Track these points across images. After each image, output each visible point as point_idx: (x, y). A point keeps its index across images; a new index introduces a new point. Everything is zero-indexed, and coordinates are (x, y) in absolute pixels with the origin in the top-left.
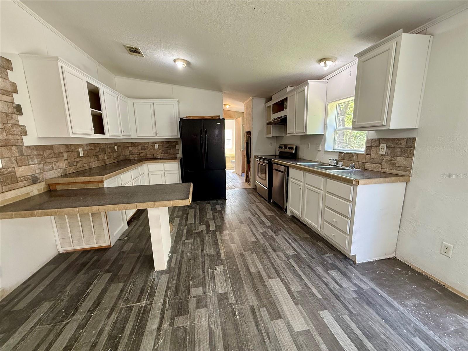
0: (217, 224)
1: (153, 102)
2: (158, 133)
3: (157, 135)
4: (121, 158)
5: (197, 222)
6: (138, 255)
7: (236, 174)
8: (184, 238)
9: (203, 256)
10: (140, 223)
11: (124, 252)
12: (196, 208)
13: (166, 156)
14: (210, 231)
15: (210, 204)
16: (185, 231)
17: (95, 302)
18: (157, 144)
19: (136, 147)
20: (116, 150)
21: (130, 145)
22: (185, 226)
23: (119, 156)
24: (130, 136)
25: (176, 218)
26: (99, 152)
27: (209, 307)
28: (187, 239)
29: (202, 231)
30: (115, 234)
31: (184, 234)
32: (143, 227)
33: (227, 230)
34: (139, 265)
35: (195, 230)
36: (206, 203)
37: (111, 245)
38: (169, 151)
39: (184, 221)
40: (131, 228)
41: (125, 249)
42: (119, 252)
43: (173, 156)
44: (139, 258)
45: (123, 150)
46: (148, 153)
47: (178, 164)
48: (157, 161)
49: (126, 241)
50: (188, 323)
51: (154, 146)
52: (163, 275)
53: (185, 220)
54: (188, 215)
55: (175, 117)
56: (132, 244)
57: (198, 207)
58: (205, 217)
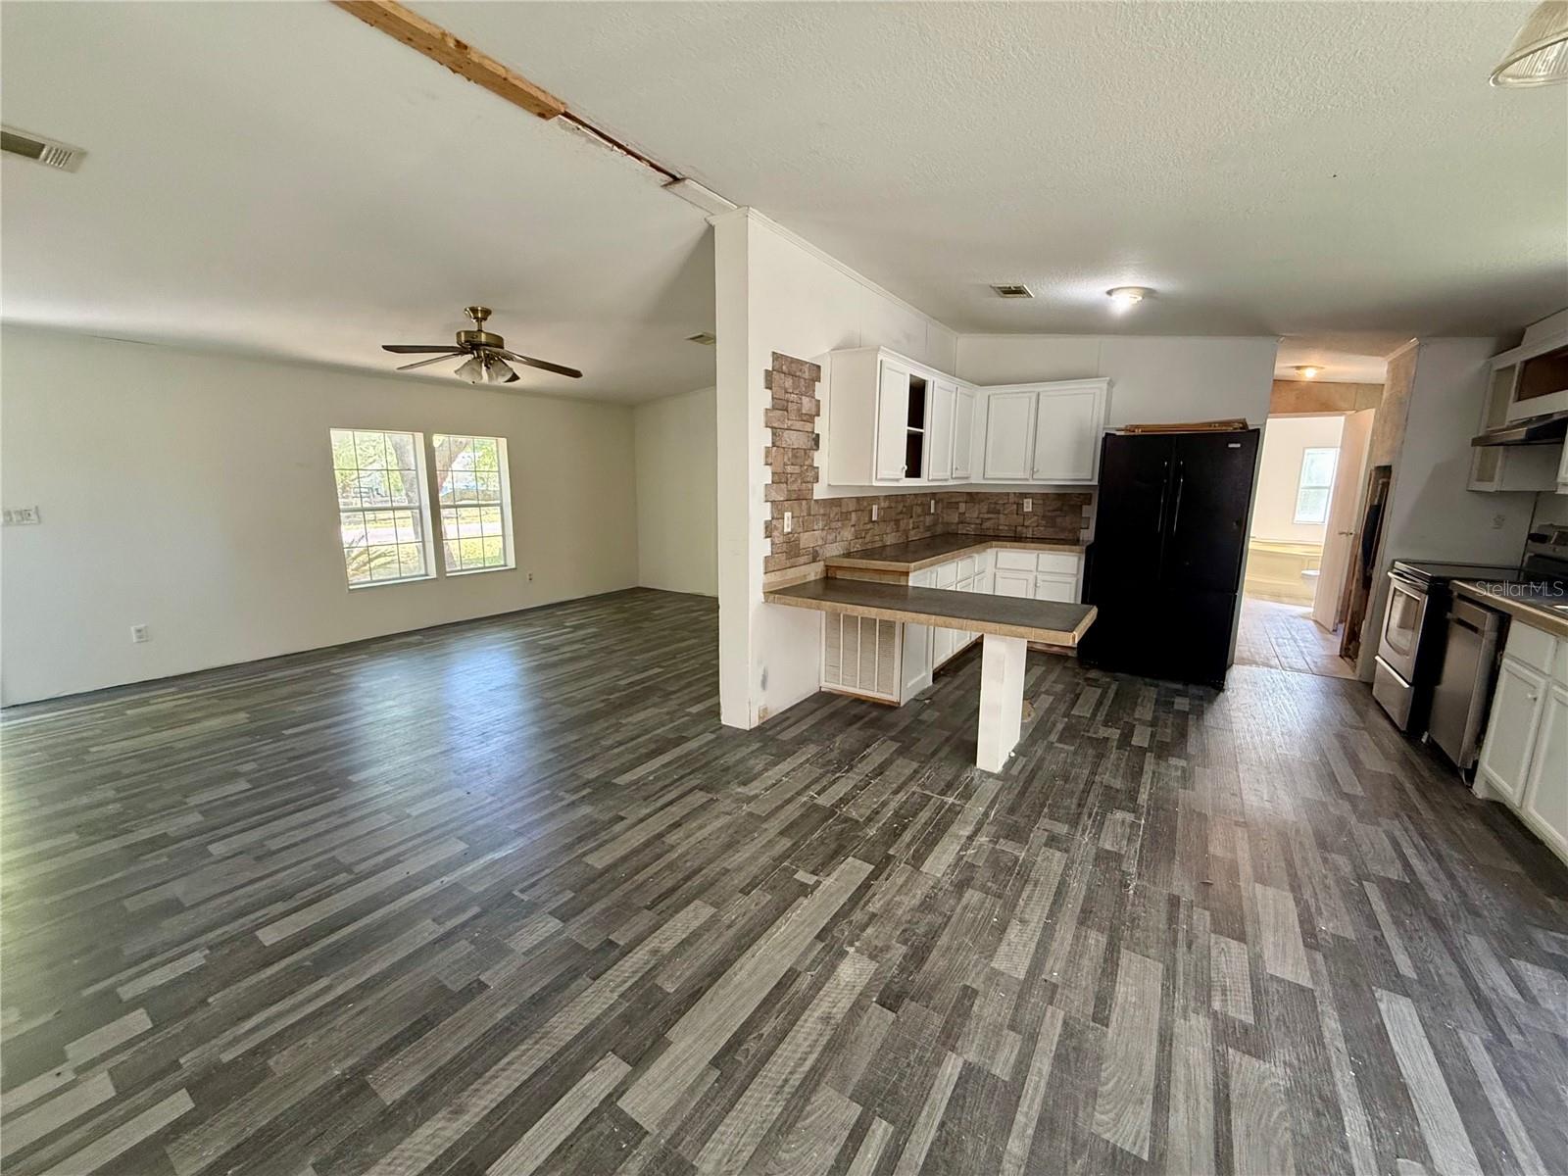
0: (1158, 738)
1: (1037, 390)
2: (1038, 471)
3: (1035, 477)
4: (939, 529)
5: (1100, 717)
6: (947, 734)
7: (1312, 623)
8: (1054, 737)
9: (1090, 783)
10: (957, 682)
11: (921, 722)
12: (1109, 688)
13: (1049, 533)
14: (1131, 745)
15: (1157, 690)
16: (1060, 727)
17: (875, 769)
18: (1031, 500)
19: (977, 506)
20: (932, 511)
21: (961, 499)
22: (1063, 717)
23: (935, 524)
24: (967, 478)
25: (1043, 696)
26: (901, 513)
27: (1071, 854)
28: (1060, 740)
29: (1106, 739)
30: (909, 685)
31: (1055, 731)
32: (962, 692)
33: (1186, 759)
34: (946, 749)
35: (1088, 731)
36: (1145, 684)
37: (899, 703)
38: (1059, 520)
39: (1063, 708)
40: (938, 686)
41: (924, 716)
42: (912, 719)
43: (1071, 536)
44: (947, 740)
45: (945, 511)
46: (1002, 521)
47: (1079, 559)
48: (1022, 544)
49: (928, 706)
50: (1023, 854)
51: (1020, 505)
52: (991, 780)
53: (1067, 704)
54: (1078, 696)
55: (1095, 425)
56: (937, 714)
57: (1114, 687)
58: (1128, 714)
